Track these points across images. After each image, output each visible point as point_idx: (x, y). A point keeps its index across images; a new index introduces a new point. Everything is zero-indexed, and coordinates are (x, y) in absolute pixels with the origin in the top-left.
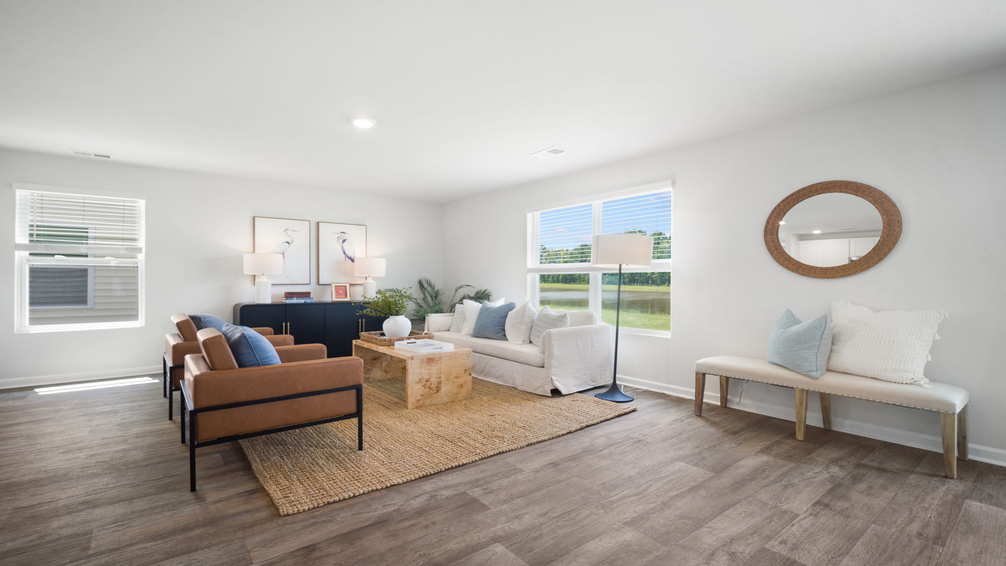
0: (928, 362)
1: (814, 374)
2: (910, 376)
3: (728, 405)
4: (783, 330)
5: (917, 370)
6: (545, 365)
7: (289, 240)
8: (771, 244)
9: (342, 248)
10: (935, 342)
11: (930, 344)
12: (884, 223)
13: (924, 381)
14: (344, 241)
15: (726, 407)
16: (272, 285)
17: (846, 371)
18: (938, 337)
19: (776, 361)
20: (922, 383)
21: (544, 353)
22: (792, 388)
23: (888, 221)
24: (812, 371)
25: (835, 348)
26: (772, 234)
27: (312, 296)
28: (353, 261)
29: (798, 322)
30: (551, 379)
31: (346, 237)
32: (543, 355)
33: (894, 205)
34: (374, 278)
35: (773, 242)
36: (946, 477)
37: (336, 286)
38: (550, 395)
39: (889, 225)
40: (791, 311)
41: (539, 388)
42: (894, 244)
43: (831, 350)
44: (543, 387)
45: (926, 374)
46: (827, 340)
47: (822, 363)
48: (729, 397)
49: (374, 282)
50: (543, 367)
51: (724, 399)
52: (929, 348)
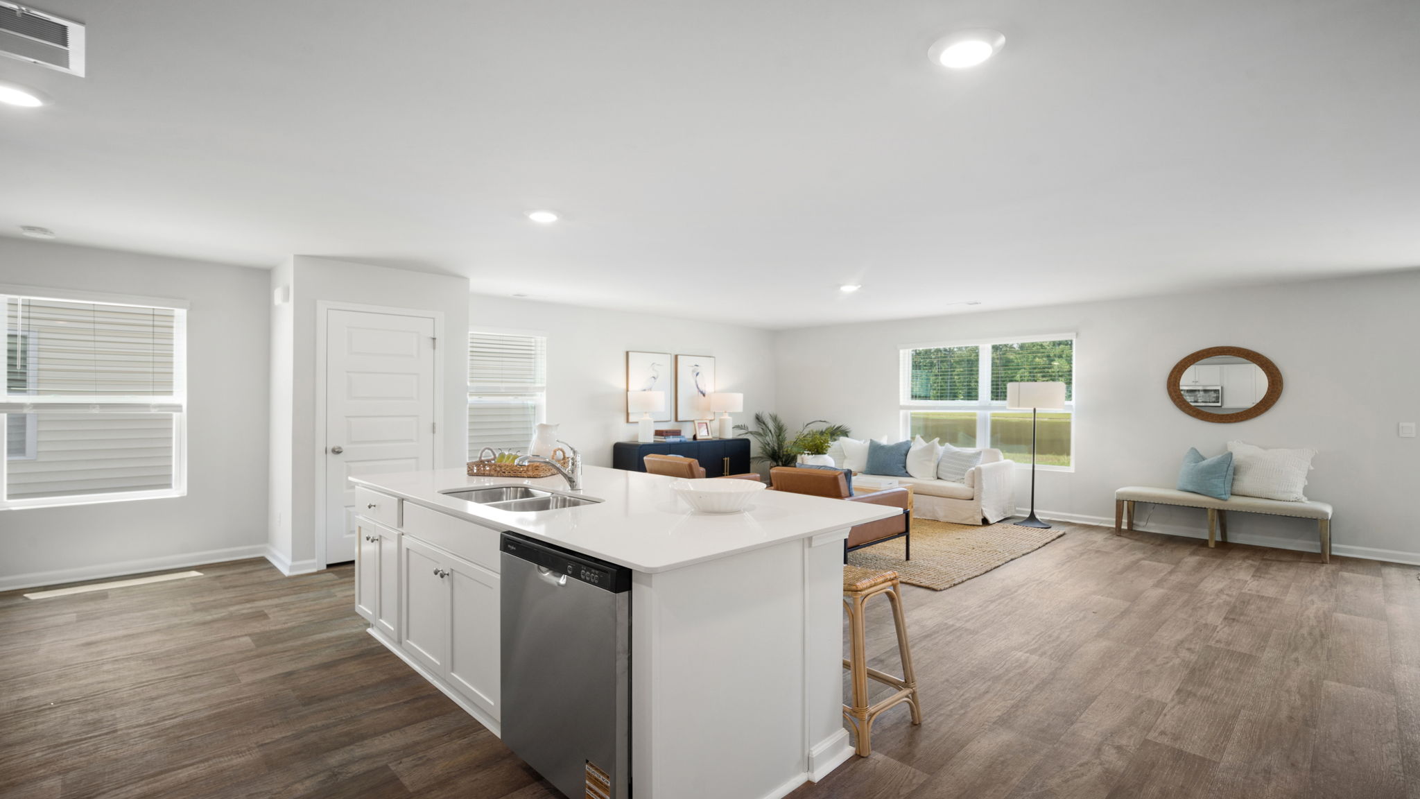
0: (1305, 486)
1: (1223, 496)
2: (1295, 495)
3: (1134, 529)
4: (1194, 464)
5: (1298, 492)
6: (974, 498)
7: (655, 376)
8: (1173, 394)
9: (696, 382)
10: (1309, 471)
11: (1306, 472)
12: (1269, 382)
13: (1304, 499)
14: (697, 374)
15: (1132, 530)
16: (655, 422)
17: (1245, 494)
18: (1312, 468)
19: (1189, 488)
20: (1303, 500)
21: (973, 487)
22: (1205, 508)
23: (1273, 381)
24: (1222, 495)
25: (1236, 477)
26: (1175, 385)
27: (683, 434)
28: (704, 395)
29: (1204, 459)
30: (982, 510)
31: (699, 370)
32: (971, 489)
33: (1277, 369)
34: (730, 414)
35: (1175, 392)
36: (1323, 563)
37: (699, 423)
38: (981, 524)
39: (1273, 384)
40: (1196, 450)
41: (968, 518)
42: (1277, 398)
43: (1233, 479)
44: (973, 517)
45: (1305, 493)
46: (1231, 472)
47: (1228, 489)
48: (1134, 522)
49: (730, 418)
50: (972, 499)
51: (1130, 524)
52: (1306, 475)
